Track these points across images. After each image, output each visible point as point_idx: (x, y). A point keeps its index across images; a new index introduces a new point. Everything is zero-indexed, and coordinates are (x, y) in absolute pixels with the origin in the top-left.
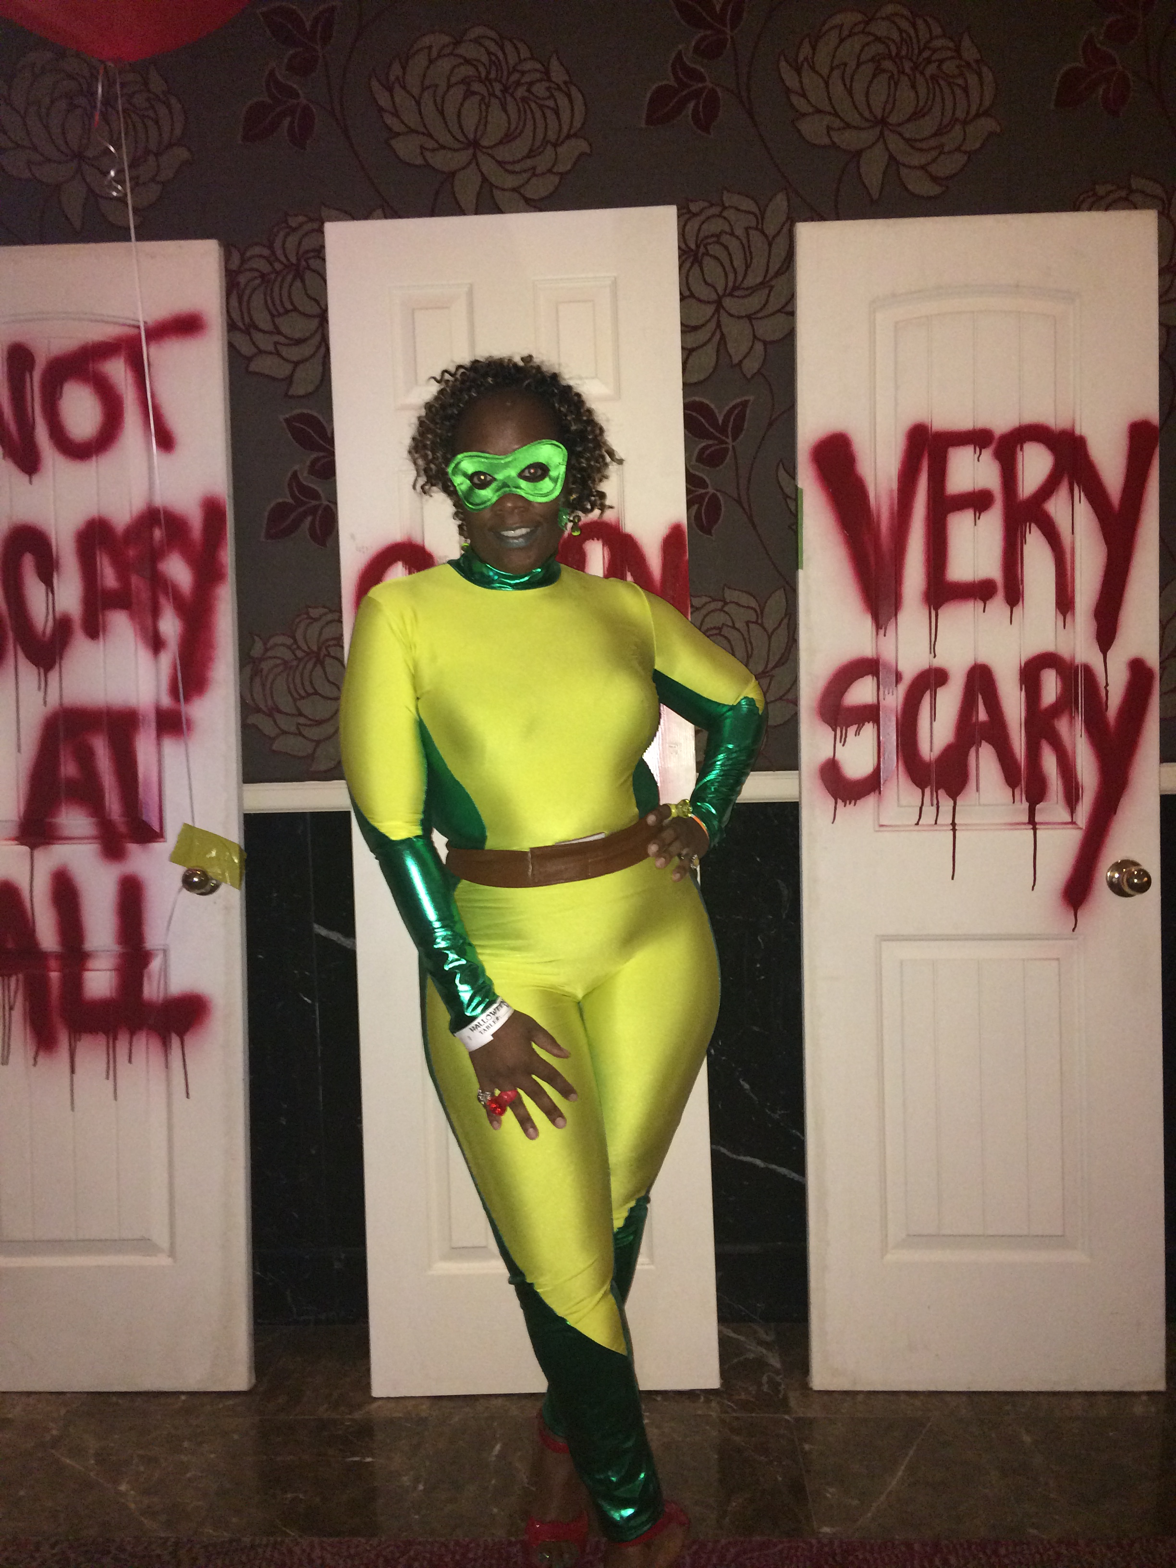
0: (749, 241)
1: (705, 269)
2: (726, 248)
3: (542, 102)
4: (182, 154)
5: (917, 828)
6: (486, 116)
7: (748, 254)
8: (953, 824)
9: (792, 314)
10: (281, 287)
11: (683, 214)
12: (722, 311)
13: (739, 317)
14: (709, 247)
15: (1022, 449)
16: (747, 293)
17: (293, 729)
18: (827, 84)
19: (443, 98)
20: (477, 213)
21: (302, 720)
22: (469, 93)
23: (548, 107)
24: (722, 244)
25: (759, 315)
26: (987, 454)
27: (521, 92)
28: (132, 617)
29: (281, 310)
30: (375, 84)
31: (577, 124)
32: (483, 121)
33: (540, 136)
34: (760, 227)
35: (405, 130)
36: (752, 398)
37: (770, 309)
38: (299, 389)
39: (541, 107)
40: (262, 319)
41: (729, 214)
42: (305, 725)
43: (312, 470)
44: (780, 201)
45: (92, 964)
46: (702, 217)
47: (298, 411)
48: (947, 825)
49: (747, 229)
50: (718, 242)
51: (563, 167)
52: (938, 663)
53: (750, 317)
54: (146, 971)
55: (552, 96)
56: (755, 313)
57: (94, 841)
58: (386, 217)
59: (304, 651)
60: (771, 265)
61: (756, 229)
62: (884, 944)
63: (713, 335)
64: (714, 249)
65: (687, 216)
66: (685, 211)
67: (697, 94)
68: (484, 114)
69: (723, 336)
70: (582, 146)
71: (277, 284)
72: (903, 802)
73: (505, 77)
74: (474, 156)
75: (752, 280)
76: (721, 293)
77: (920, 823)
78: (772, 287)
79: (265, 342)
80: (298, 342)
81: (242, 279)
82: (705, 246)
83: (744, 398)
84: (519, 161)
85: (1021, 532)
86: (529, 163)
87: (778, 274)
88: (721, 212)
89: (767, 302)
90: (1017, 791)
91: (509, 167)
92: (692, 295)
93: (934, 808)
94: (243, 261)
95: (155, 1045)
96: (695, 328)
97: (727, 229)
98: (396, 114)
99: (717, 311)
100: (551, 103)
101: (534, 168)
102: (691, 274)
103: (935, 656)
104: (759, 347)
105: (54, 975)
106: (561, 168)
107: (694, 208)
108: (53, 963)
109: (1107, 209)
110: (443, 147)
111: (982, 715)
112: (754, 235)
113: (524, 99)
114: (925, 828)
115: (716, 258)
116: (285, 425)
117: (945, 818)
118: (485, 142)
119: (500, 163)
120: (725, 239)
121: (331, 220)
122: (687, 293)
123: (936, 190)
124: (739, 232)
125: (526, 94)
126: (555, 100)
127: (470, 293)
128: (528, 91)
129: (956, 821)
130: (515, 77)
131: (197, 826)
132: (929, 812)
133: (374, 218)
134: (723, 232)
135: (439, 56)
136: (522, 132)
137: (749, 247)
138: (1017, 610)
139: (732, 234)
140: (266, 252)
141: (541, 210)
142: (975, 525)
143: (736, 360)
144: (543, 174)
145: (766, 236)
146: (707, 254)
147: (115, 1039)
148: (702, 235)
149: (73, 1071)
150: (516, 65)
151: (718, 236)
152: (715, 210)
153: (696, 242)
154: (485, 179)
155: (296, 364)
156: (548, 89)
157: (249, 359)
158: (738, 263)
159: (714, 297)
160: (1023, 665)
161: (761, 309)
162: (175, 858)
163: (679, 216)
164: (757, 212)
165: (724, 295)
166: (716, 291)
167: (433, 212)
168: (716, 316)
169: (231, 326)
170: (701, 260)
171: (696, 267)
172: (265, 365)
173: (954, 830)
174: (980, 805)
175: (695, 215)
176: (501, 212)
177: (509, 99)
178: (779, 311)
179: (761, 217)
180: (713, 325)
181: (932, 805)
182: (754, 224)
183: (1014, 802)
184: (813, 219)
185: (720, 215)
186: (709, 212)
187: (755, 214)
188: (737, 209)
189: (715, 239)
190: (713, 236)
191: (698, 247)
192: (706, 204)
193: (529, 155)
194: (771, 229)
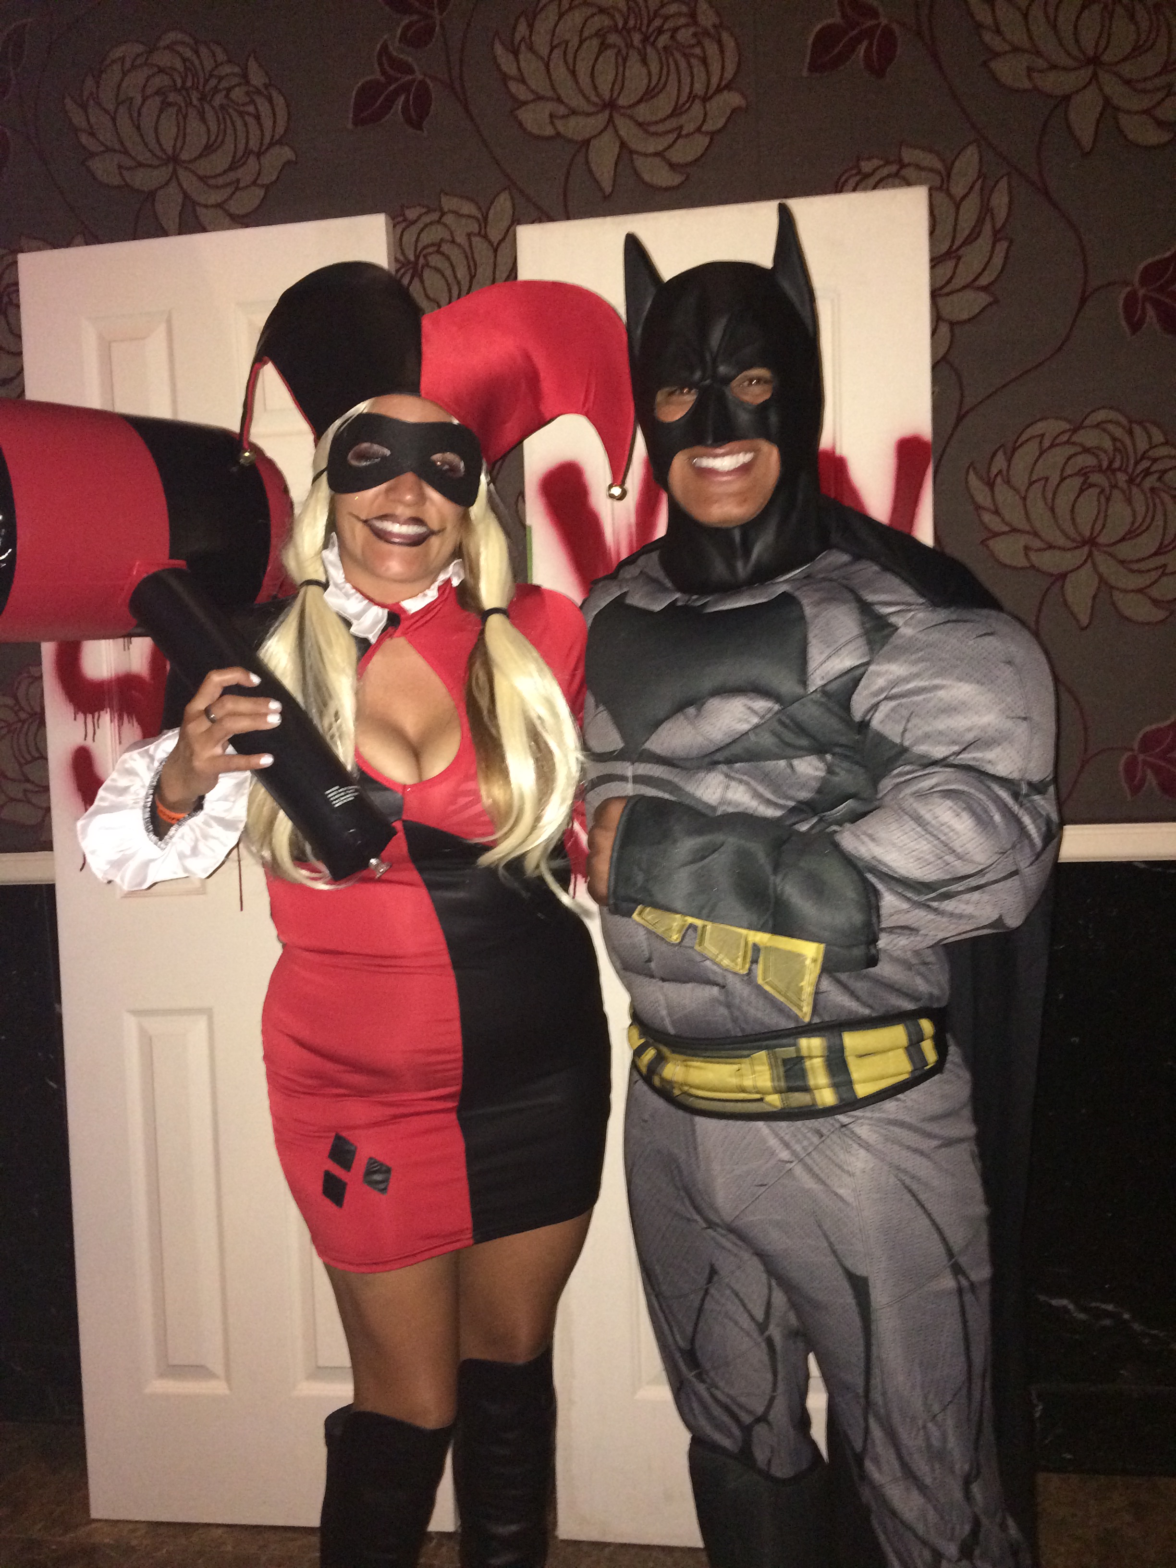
0: (472, 249)
1: (426, 282)
2: (448, 258)
3: (242, 109)
6: (185, 128)
7: (472, 264)
11: (398, 223)
14: (429, 258)
18: (547, 66)
19: (139, 112)
20: (180, 232)
21: (29, 786)
22: (165, 105)
23: (249, 114)
24: (443, 254)
27: (219, 100)
30: (69, 103)
31: (280, 130)
32: (181, 133)
33: (241, 147)
34: (483, 232)
35: (101, 149)
39: (241, 114)
41: (449, 219)
42: (32, 792)
44: (504, 202)
46: (420, 225)
49: (469, 235)
50: (438, 252)
51: (267, 178)
55: (252, 102)
58: (87, 244)
59: (27, 713)
60: (497, 273)
61: (479, 235)
64: (435, 260)
65: (404, 225)
66: (401, 219)
67: (405, 88)
68: (182, 124)
70: (287, 153)
73: (201, 84)
74: (175, 172)
80: (6, 382)
82: (425, 257)
84: (220, 175)
86: (232, 176)
88: (440, 218)
91: (212, 182)
97: (449, 238)
98: (91, 133)
100: (251, 109)
101: (238, 181)
106: (265, 180)
107: (411, 214)
109: (873, 188)
110: (140, 165)
112: (478, 241)
113: (222, 107)
115: (437, 270)
118: (185, 156)
119: (201, 179)
120: (445, 248)
121: (26, 251)
123: (677, 179)
124: (461, 239)
125: (225, 102)
126: (256, 106)
127: (169, 322)
128: (227, 96)
130: (213, 83)
133: (75, 246)
134: (442, 240)
135: (133, 67)
136: (223, 142)
137: (472, 253)
139: (453, 242)
141: (246, 226)
144: (247, 186)
145: (489, 242)
146: (427, 265)
148: (420, 246)
150: (213, 70)
151: (438, 245)
152: (435, 216)
153: (416, 250)
154: (186, 197)
156: (247, 94)
158: (462, 272)
163: (390, 226)
164: (480, 216)
167: (135, 235)
170: (422, 271)
171: (416, 281)
175: (412, 223)
176: (204, 230)
177: (207, 107)
179: (484, 221)
182: (476, 230)
184: (540, 220)
185: (439, 222)
186: (427, 219)
187: (477, 220)
188: (456, 213)
189: (435, 248)
190: (433, 245)
191: (417, 257)
192: (424, 210)
193: (232, 168)
194: (495, 235)
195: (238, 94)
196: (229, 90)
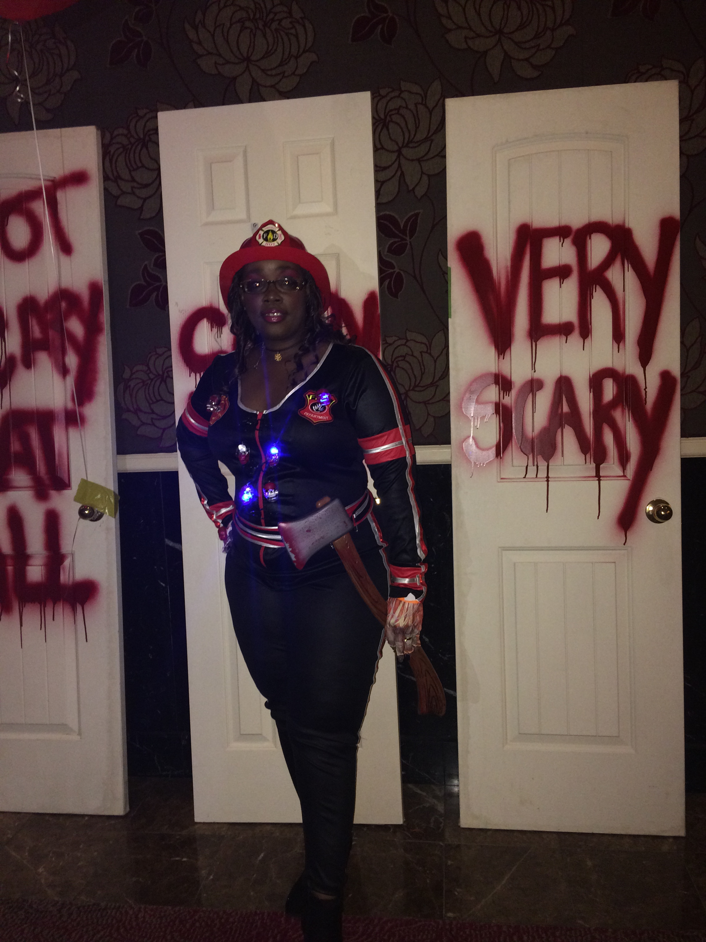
0: (417, 112)
1: (390, 131)
2: (403, 117)
3: (287, 31)
4: (75, 75)
5: (525, 480)
6: (255, 42)
7: (417, 120)
8: (548, 477)
9: (444, 157)
10: (135, 152)
11: (376, 97)
12: (401, 157)
13: (412, 160)
14: (393, 117)
15: (590, 238)
16: (416, 145)
17: (149, 421)
18: (464, 9)
19: (228, 32)
20: (250, 101)
21: (154, 416)
22: (243, 28)
23: (292, 34)
24: (401, 115)
25: (425, 158)
26: (568, 242)
27: (274, 25)
28: (50, 355)
29: (135, 167)
30: (187, 26)
31: (309, 44)
32: (253, 44)
33: (287, 53)
34: (424, 103)
35: (205, 53)
36: (421, 211)
37: (431, 155)
38: (147, 215)
39: (287, 34)
40: (125, 174)
41: (405, 95)
42: (156, 419)
43: (156, 265)
44: (436, 86)
45: (32, 561)
46: (388, 98)
47: (146, 228)
48: (543, 478)
49: (416, 105)
50: (398, 113)
51: (301, 71)
52: (536, 375)
53: (419, 160)
54: (62, 567)
55: (294, 27)
56: (422, 157)
57: (31, 489)
58: (196, 107)
59: (154, 374)
60: (431, 126)
61: (422, 104)
62: (504, 552)
63: (397, 171)
64: (396, 118)
65: (379, 98)
66: (377, 94)
67: (382, 21)
68: (253, 40)
69: (402, 174)
70: (313, 57)
71: (132, 151)
72: (516, 463)
73: (265, 17)
74: (248, 67)
75: (419, 137)
76: (400, 145)
77: (526, 477)
78: (432, 141)
79: (126, 187)
80: (146, 186)
81: (112, 149)
82: (390, 116)
83: (416, 212)
84: (274, 68)
85: (590, 292)
86: (281, 69)
87: (435, 132)
88: (400, 94)
89: (429, 150)
90: (588, 456)
91: (269, 73)
92: (383, 148)
93: (535, 467)
94: (112, 139)
95: (68, 611)
96: (385, 168)
97: (404, 105)
98: (200, 43)
99: (398, 157)
101: (284, 72)
102: (381, 134)
103: (535, 372)
104: (425, 178)
105: (10, 568)
106: (299, 72)
107: (383, 92)
108: (9, 561)
109: (646, 81)
110: (228, 62)
111: (566, 408)
112: (421, 107)
113: (276, 30)
114: (529, 480)
115: (398, 124)
116: (139, 236)
117: (542, 474)
118: (254, 58)
119: (263, 71)
120: (402, 111)
121: (162, 110)
122: (379, 146)
123: (536, 74)
124: (412, 106)
125: (278, 27)
126: (296, 30)
127: (245, 152)
128: (279, 24)
129: (549, 475)
130: (271, 16)
131: (89, 480)
132: (532, 470)
133: (188, 108)
134: (400, 106)
135: (225, 6)
136: (276, 50)
137: (417, 114)
138: (587, 341)
139: (407, 108)
140: (125, 132)
141: (288, 98)
142: (561, 287)
143: (411, 188)
144: (290, 75)
145: (427, 108)
146: (391, 121)
147: (45, 607)
148: (388, 110)
149: (21, 625)
150: (272, 9)
151: (398, 109)
152: (396, 93)
153: (385, 112)
154: (254, 80)
155: (145, 200)
156: (291, 23)
157: (118, 197)
158: (411, 126)
159: (396, 148)
160: (591, 376)
161: (425, 155)
162: (76, 499)
163: (373, 99)
164: (422, 93)
165: (403, 147)
166: (397, 144)
167: (224, 102)
168: (398, 160)
169: (106, 178)
170: (388, 125)
171: (385, 131)
172: (126, 201)
173: (548, 481)
174: (564, 465)
175: (383, 97)
176: (264, 100)
177: (268, 30)
178: (437, 155)
179: (424, 96)
180: (396, 165)
181: (534, 466)
182: (420, 101)
183: (586, 463)
184: (457, 96)
185: (399, 96)
186: (393, 95)
187: (421, 95)
188: (410, 92)
189: (396, 111)
190: (395, 109)
191: (386, 117)
192: (390, 90)
193: (281, 65)
194: (431, 104)
195: (286, 23)
196: (280, 21)
